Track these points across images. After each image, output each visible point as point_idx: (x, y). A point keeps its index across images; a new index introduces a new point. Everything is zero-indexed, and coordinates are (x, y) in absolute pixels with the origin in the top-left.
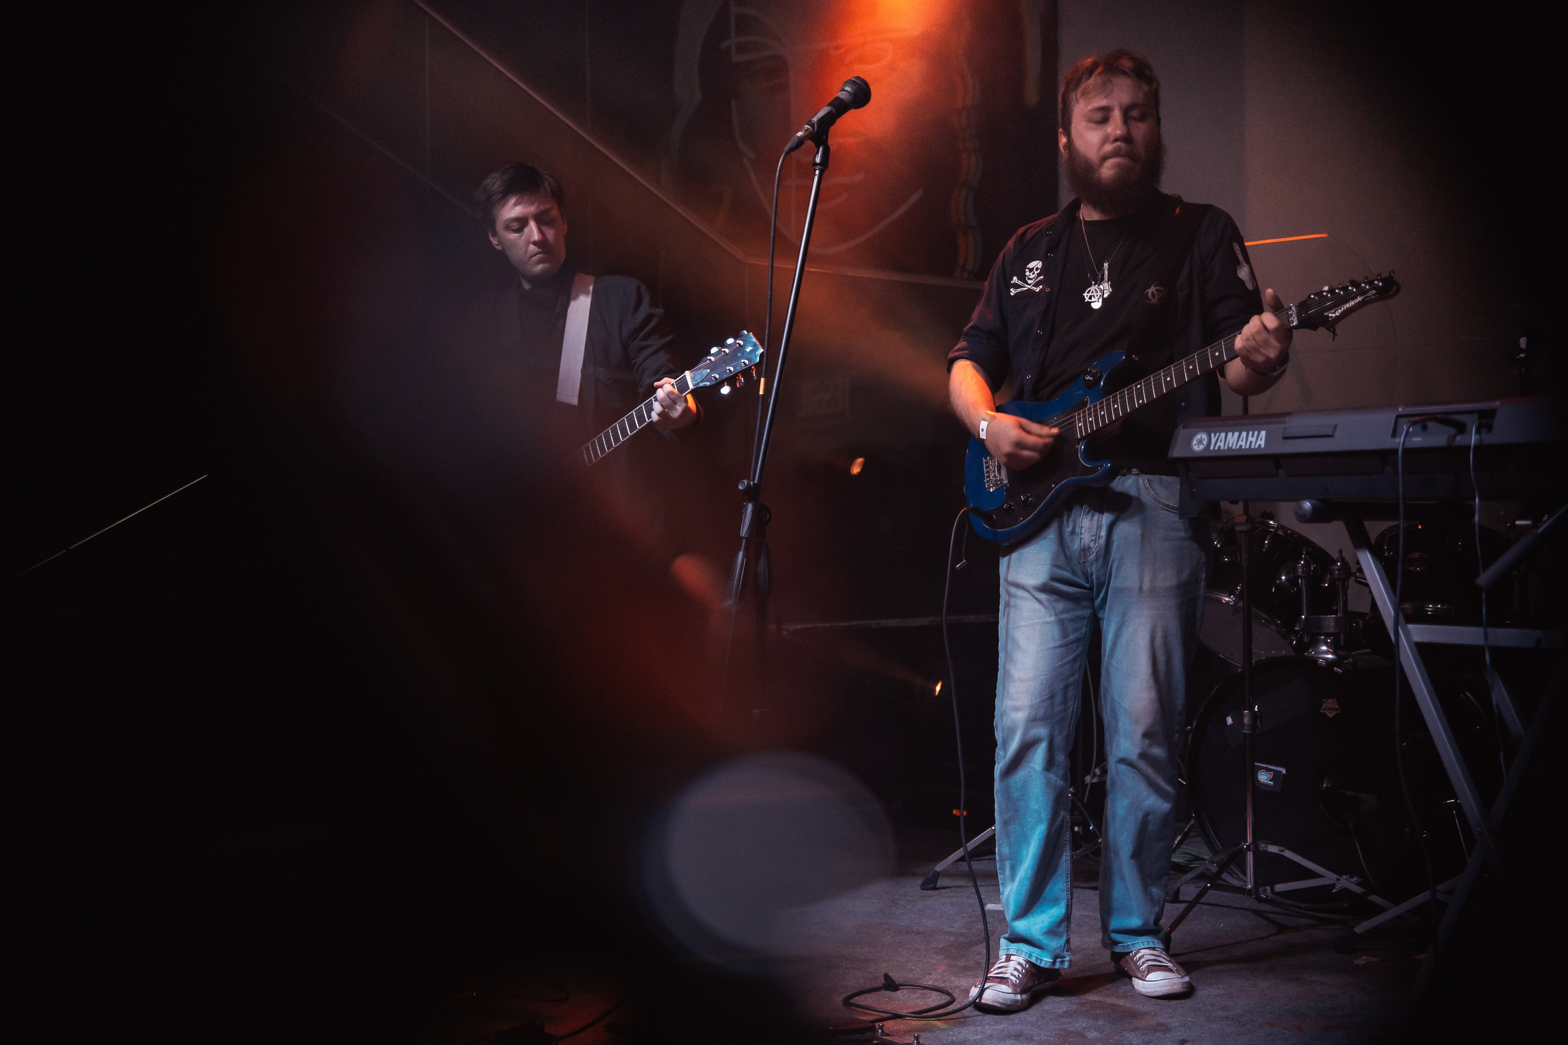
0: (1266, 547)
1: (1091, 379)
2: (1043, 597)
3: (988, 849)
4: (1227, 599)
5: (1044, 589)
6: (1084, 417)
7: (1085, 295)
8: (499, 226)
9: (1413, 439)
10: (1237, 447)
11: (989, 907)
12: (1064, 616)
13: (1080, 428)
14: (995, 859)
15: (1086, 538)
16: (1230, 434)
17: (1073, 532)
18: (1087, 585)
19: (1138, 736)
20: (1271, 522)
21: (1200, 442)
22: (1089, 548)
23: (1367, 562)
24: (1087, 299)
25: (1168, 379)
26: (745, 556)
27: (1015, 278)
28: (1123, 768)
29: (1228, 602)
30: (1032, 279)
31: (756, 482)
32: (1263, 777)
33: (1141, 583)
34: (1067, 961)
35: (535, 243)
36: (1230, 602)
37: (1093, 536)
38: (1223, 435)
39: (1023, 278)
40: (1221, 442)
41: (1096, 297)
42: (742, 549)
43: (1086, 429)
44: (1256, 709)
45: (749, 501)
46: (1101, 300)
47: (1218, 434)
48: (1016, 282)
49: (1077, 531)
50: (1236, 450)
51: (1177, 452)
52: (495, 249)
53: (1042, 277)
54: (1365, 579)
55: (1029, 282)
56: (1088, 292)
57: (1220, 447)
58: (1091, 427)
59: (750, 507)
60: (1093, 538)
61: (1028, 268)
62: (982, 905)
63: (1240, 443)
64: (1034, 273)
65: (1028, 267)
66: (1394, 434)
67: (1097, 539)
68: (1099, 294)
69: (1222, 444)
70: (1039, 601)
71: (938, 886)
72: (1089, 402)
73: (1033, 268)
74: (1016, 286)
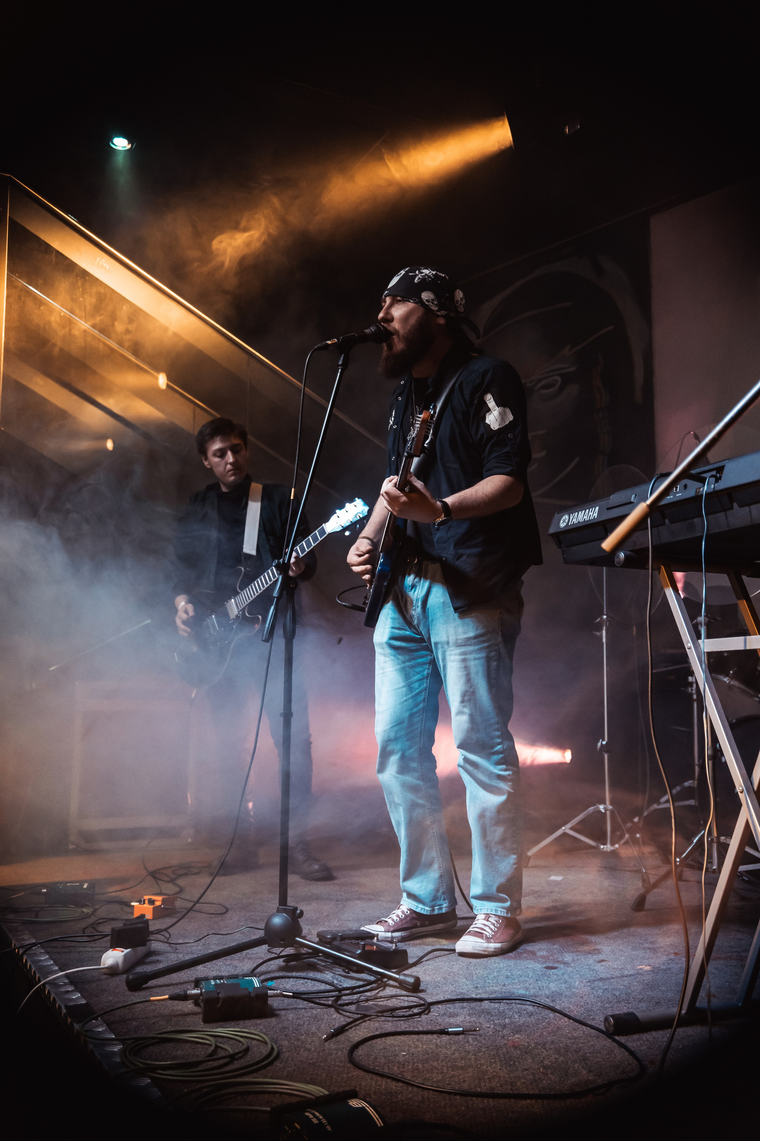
8: (210, 454)
9: (677, 495)
10: (583, 520)
16: (580, 513)
21: (564, 521)
34: (445, 907)
35: (230, 464)
38: (577, 514)
40: (575, 518)
47: (574, 514)
51: (552, 530)
52: (205, 467)
57: (574, 522)
63: (585, 517)
69: (575, 520)
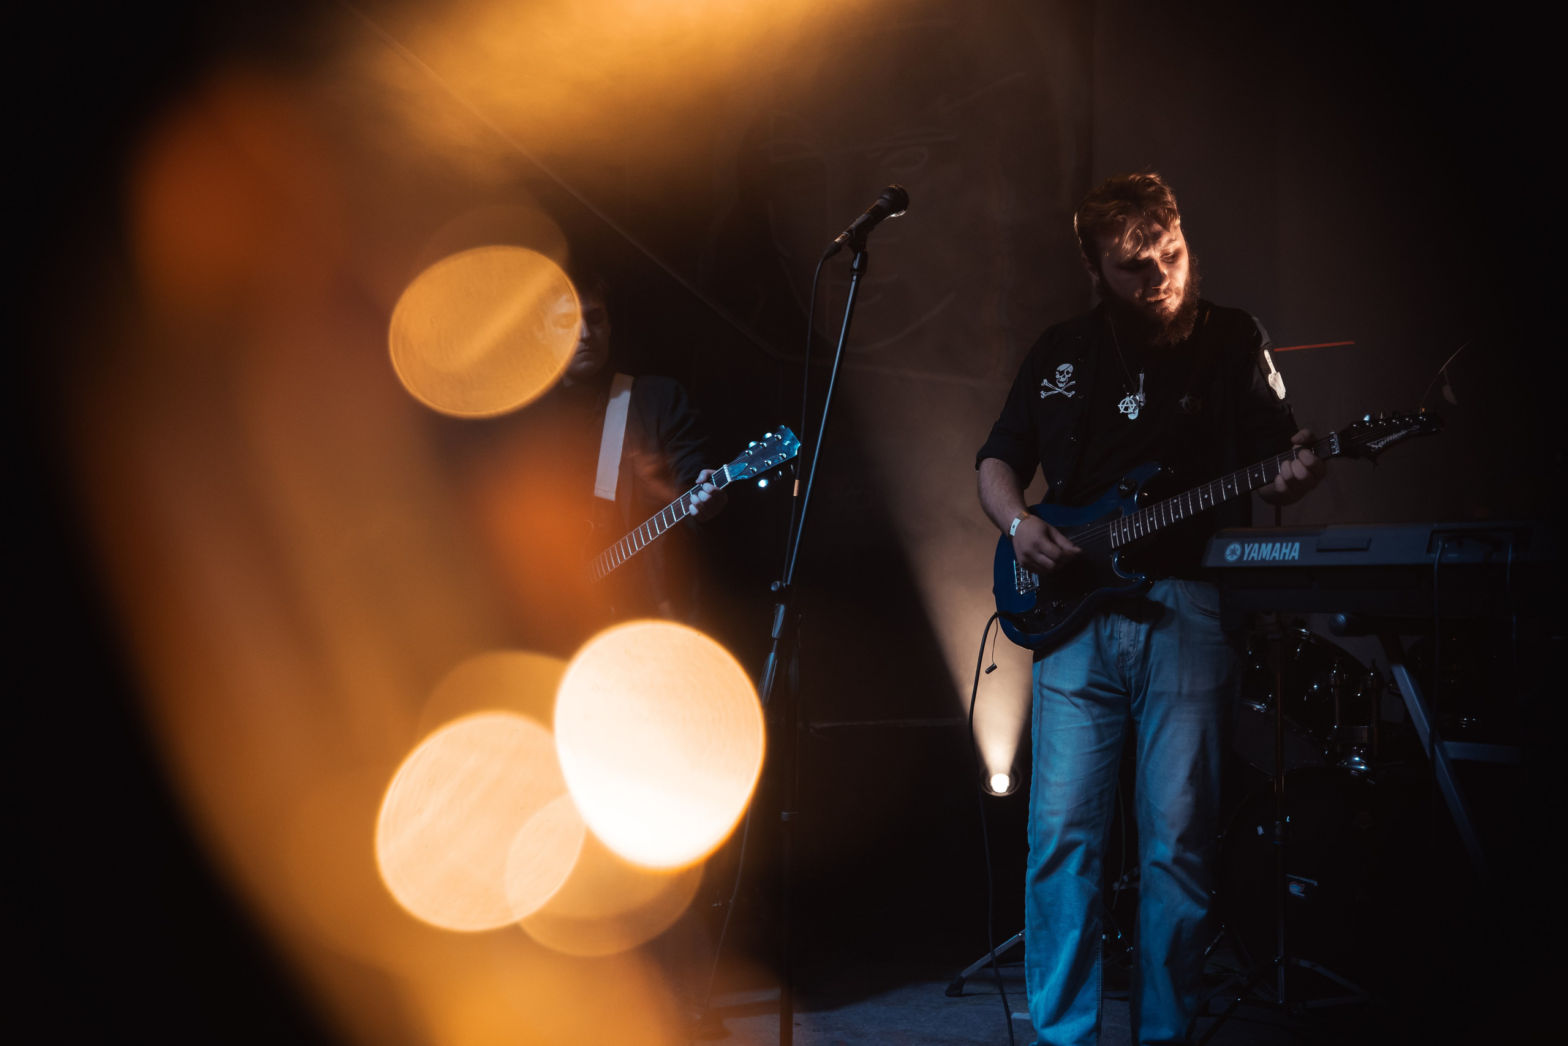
0: (1298, 655)
1: (1126, 489)
2: (1079, 701)
3: (1017, 953)
4: (1258, 707)
5: (1080, 694)
6: (1119, 527)
7: (1120, 406)
9: (1449, 556)
10: (1271, 559)
11: (1015, 1015)
12: (1101, 721)
13: (1114, 538)
14: (1024, 965)
15: (1125, 643)
16: (1264, 545)
17: (1111, 637)
18: (1124, 690)
19: (1173, 840)
20: (1304, 630)
21: (1233, 553)
22: (1128, 653)
23: (1402, 675)
24: (1122, 411)
25: (1206, 496)
26: (776, 657)
27: (1045, 381)
28: (1157, 871)
29: (1259, 710)
30: (1062, 383)
31: (788, 583)
32: (1295, 889)
33: (1180, 687)
36: (1262, 710)
37: (1132, 640)
38: (1256, 546)
39: (1053, 381)
40: (1254, 552)
41: (1130, 407)
42: (774, 650)
43: (1120, 540)
44: (1288, 820)
45: (782, 602)
46: (1137, 411)
47: (1251, 545)
48: (1047, 385)
49: (1115, 636)
50: (1269, 561)
51: (1211, 562)
53: (1074, 382)
54: (1398, 690)
55: (1060, 385)
56: (1123, 404)
57: (1253, 558)
58: (1126, 537)
59: (782, 608)
60: (1132, 643)
61: (1059, 371)
62: (1008, 1014)
63: (1274, 554)
64: (1064, 377)
65: (1058, 369)
66: (1430, 550)
67: (1136, 644)
68: (1134, 405)
69: (1255, 555)
70: (1076, 706)
71: (963, 993)
72: (1123, 512)
73: (1063, 371)
74: (1047, 389)
